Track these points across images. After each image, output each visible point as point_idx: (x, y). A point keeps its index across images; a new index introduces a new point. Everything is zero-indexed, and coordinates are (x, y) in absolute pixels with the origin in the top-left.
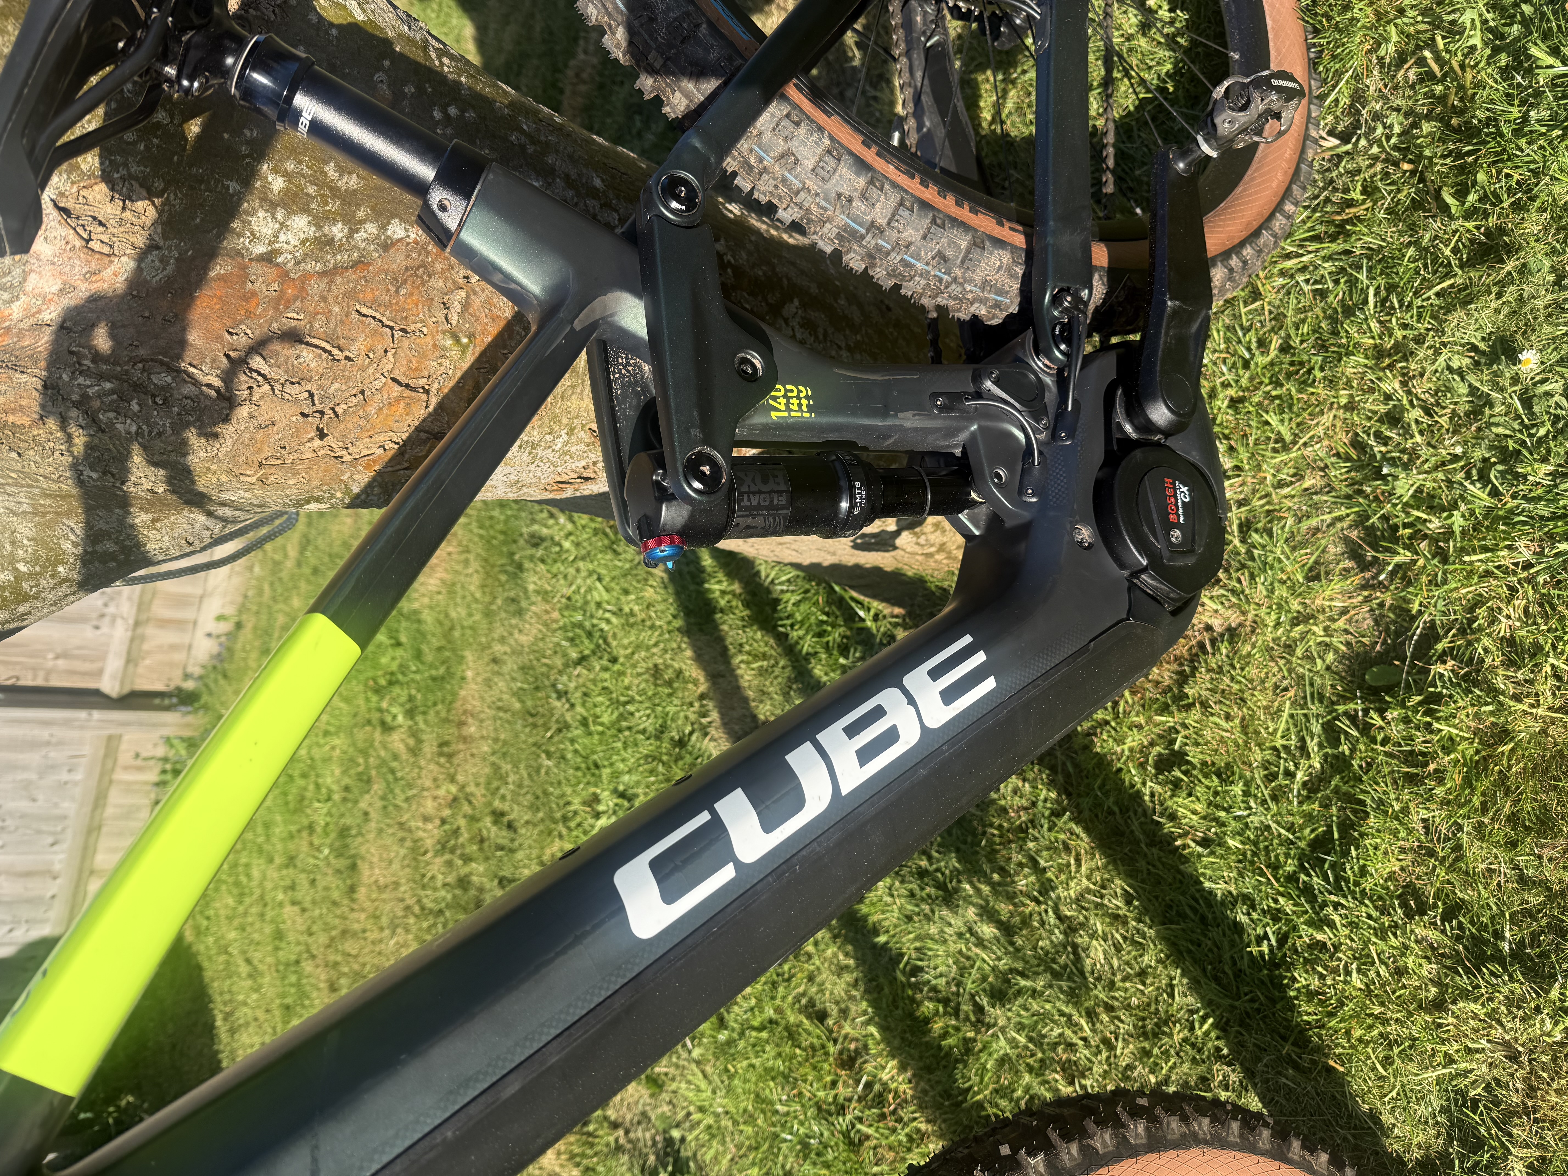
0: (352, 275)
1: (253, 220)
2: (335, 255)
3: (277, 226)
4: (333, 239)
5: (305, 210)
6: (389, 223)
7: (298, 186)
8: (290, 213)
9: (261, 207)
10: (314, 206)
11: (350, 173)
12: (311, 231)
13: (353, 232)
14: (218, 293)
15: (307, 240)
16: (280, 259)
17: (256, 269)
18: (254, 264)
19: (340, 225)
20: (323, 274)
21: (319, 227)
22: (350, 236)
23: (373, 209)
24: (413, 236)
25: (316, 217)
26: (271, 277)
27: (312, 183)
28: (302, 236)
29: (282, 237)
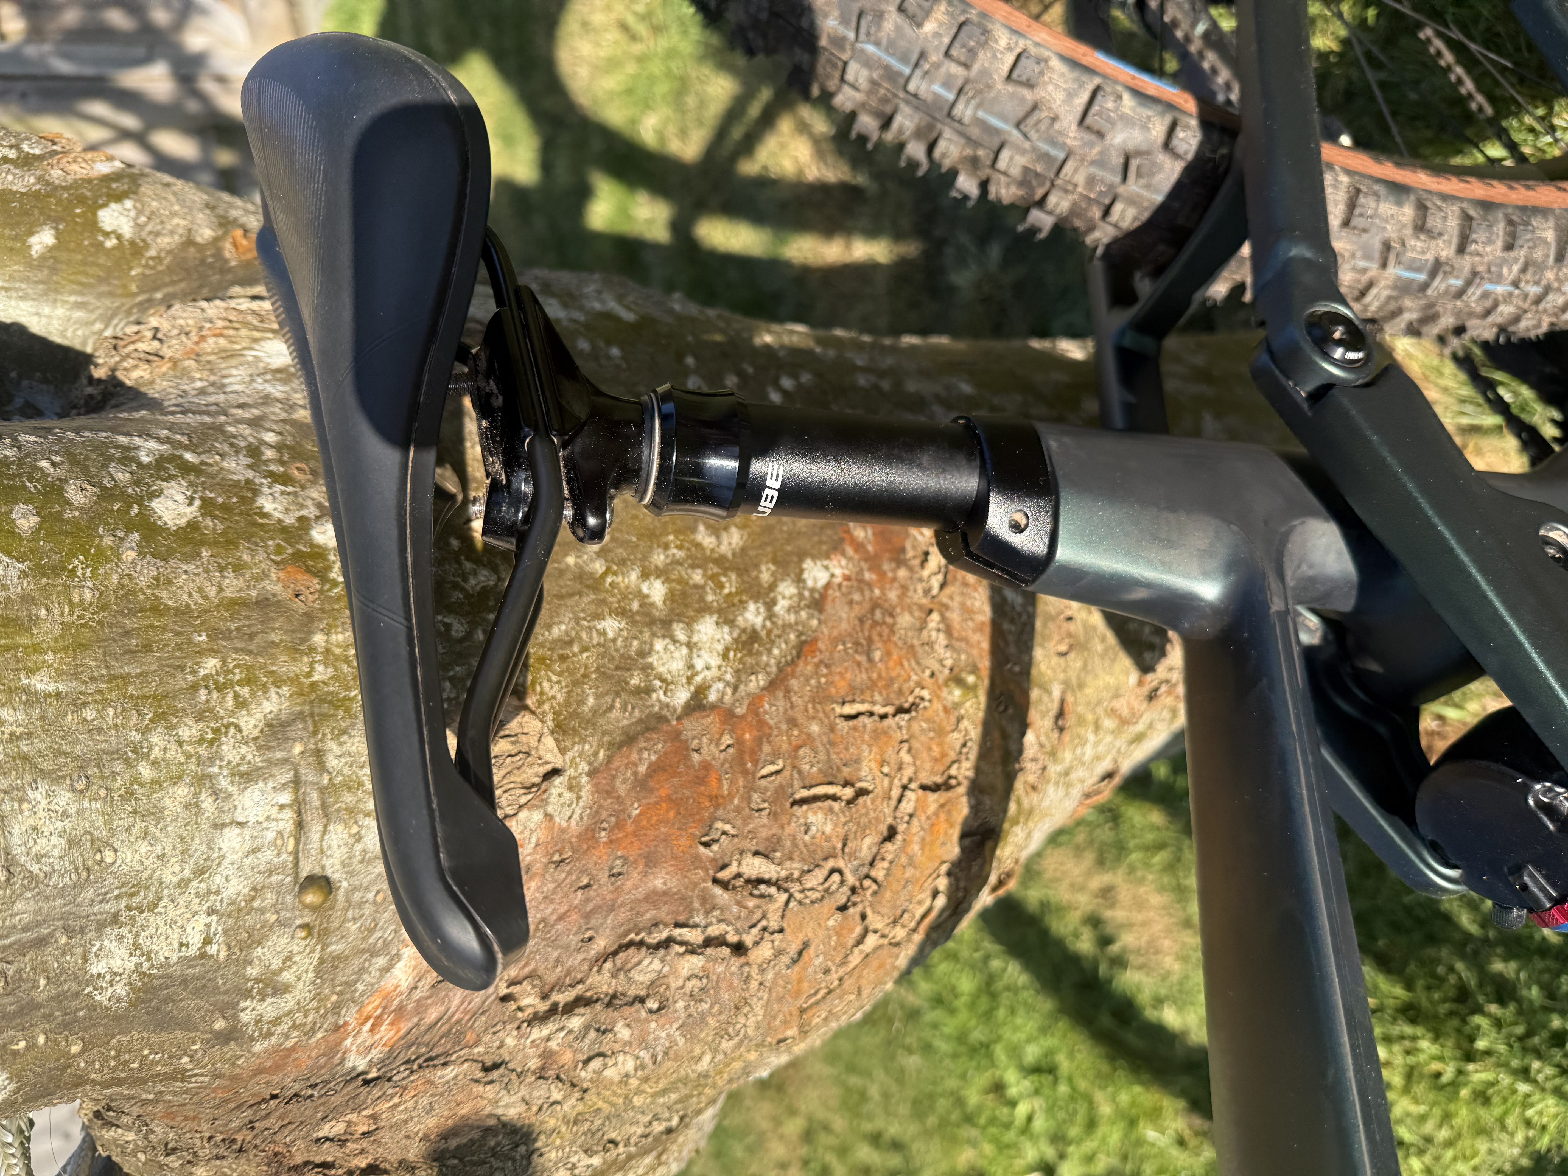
0: (806, 667)
1: (653, 659)
2: (769, 651)
3: (684, 651)
4: (754, 631)
5: (704, 609)
6: (802, 571)
7: (681, 581)
8: (689, 625)
9: (654, 635)
10: (710, 598)
11: (726, 529)
12: (726, 635)
13: (770, 605)
14: (663, 793)
15: (727, 650)
16: (712, 697)
17: (691, 727)
18: (686, 722)
19: (752, 607)
20: (772, 686)
21: (731, 623)
22: (771, 616)
23: (775, 562)
24: (838, 572)
25: (720, 611)
26: (715, 729)
27: (693, 567)
28: (720, 648)
29: (699, 664)
